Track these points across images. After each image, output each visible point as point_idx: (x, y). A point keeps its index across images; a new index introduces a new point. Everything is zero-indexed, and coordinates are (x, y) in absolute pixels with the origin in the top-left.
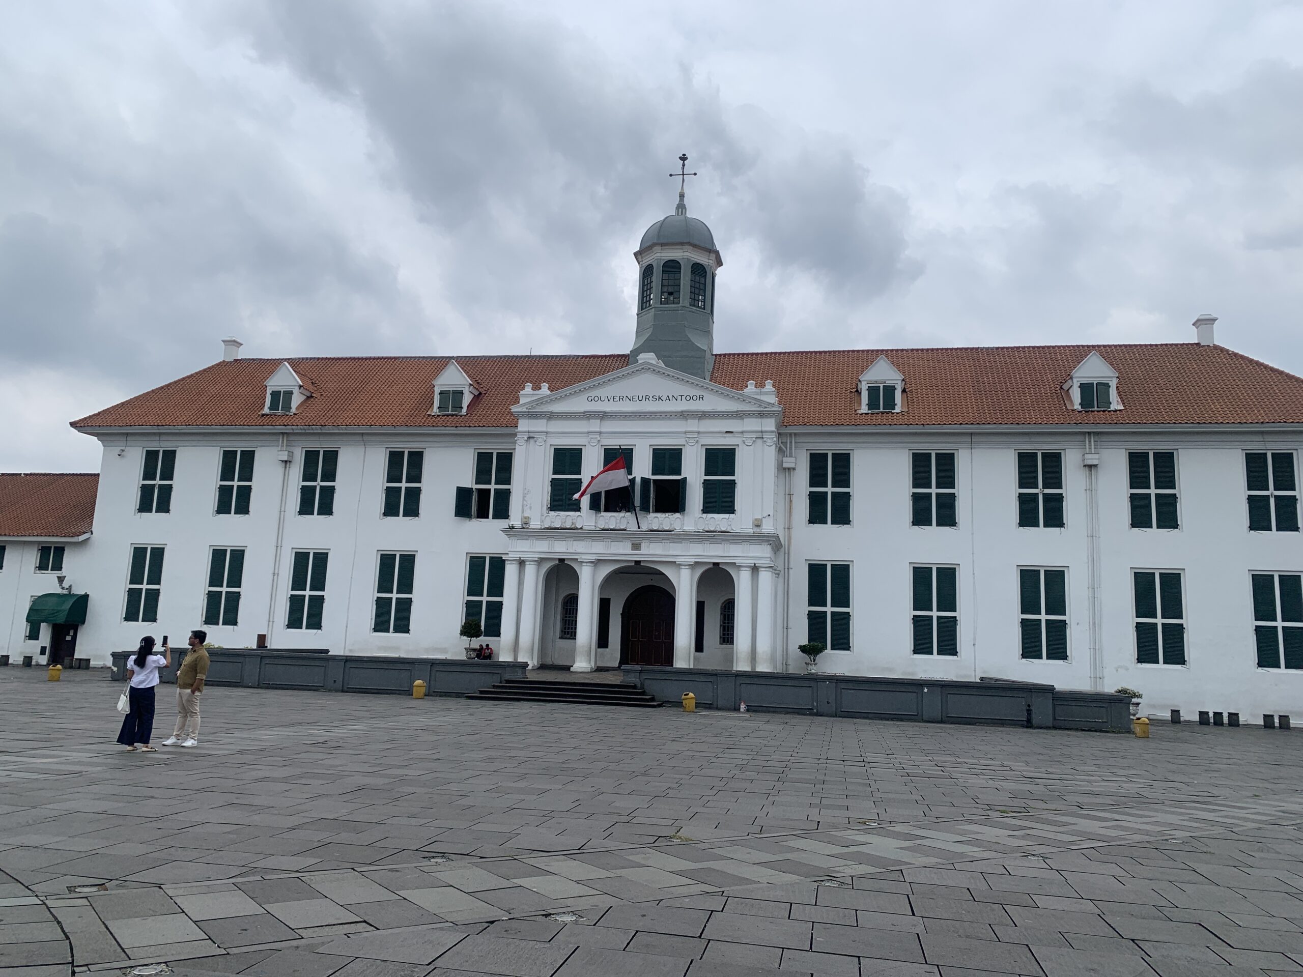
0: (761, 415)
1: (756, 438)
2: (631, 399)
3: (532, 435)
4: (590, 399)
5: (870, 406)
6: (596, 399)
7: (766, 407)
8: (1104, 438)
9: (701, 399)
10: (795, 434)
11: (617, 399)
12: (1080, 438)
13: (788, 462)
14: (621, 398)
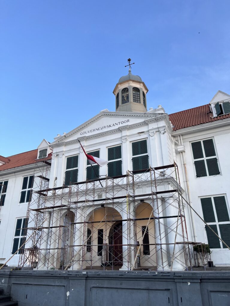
1: (156, 132)
2: (98, 129)
3: (58, 154)
4: (81, 134)
5: (218, 113)
6: (84, 133)
7: (158, 116)
9: (128, 122)
10: (182, 135)
11: (92, 131)
13: (180, 148)
14: (94, 130)
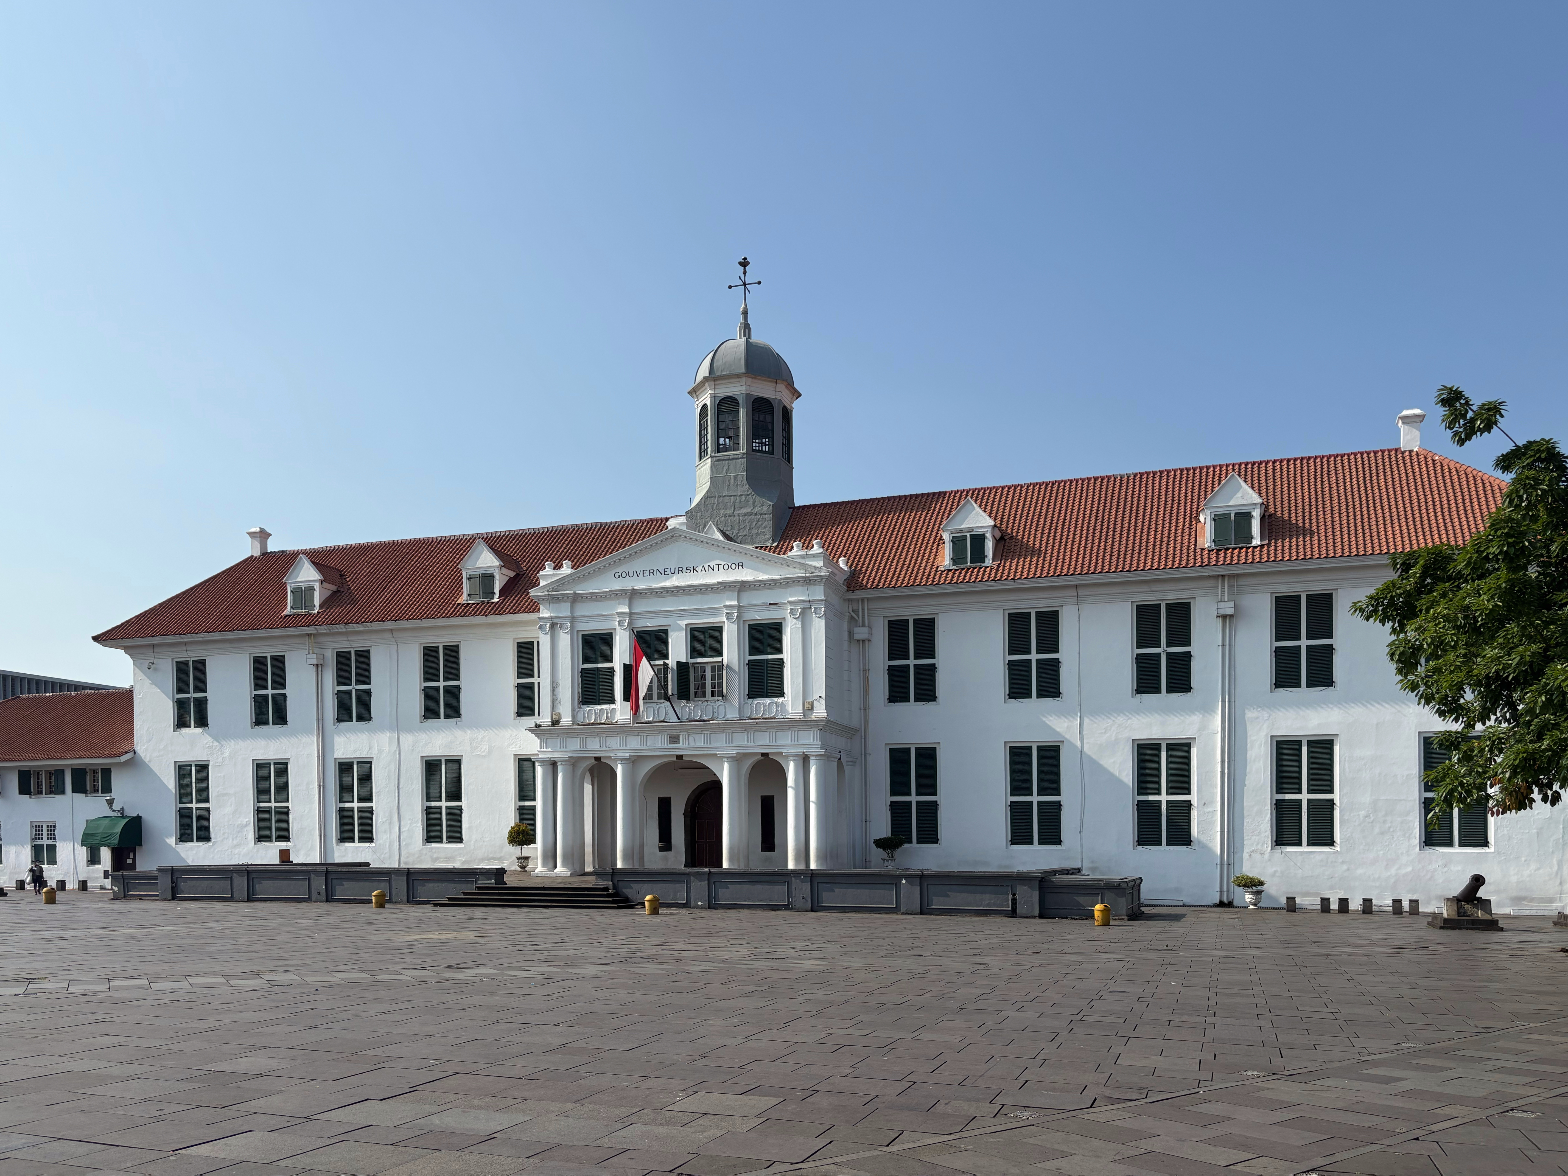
0: (807, 581)
1: (802, 610)
2: (663, 573)
3: (553, 622)
4: (617, 576)
5: (954, 561)
6: (624, 575)
7: (812, 573)
8: (1243, 581)
9: (740, 567)
10: (868, 599)
11: (647, 573)
12: (1211, 583)
13: (861, 633)
14: (652, 573)
